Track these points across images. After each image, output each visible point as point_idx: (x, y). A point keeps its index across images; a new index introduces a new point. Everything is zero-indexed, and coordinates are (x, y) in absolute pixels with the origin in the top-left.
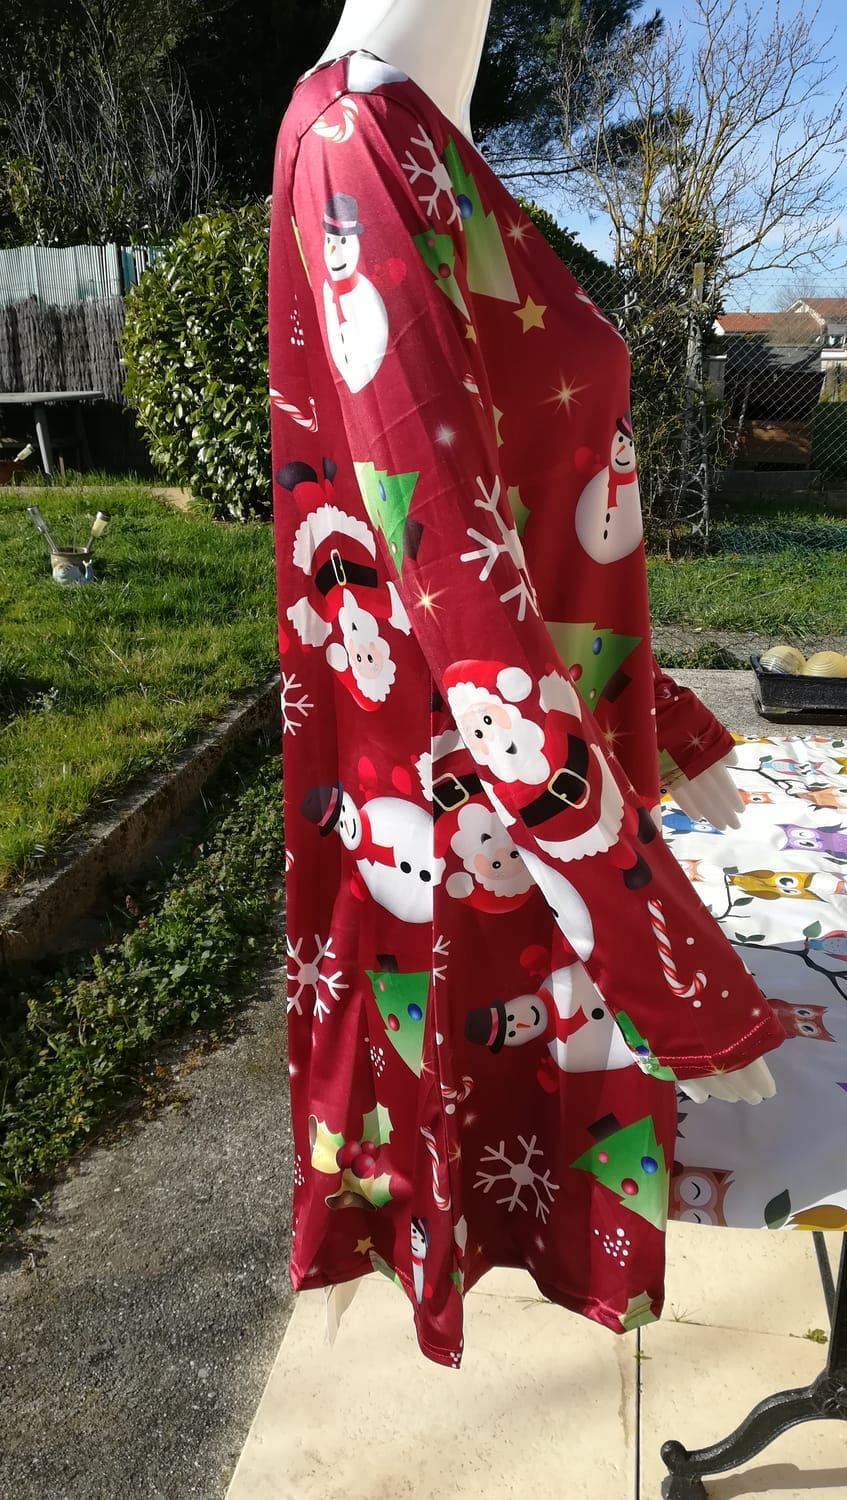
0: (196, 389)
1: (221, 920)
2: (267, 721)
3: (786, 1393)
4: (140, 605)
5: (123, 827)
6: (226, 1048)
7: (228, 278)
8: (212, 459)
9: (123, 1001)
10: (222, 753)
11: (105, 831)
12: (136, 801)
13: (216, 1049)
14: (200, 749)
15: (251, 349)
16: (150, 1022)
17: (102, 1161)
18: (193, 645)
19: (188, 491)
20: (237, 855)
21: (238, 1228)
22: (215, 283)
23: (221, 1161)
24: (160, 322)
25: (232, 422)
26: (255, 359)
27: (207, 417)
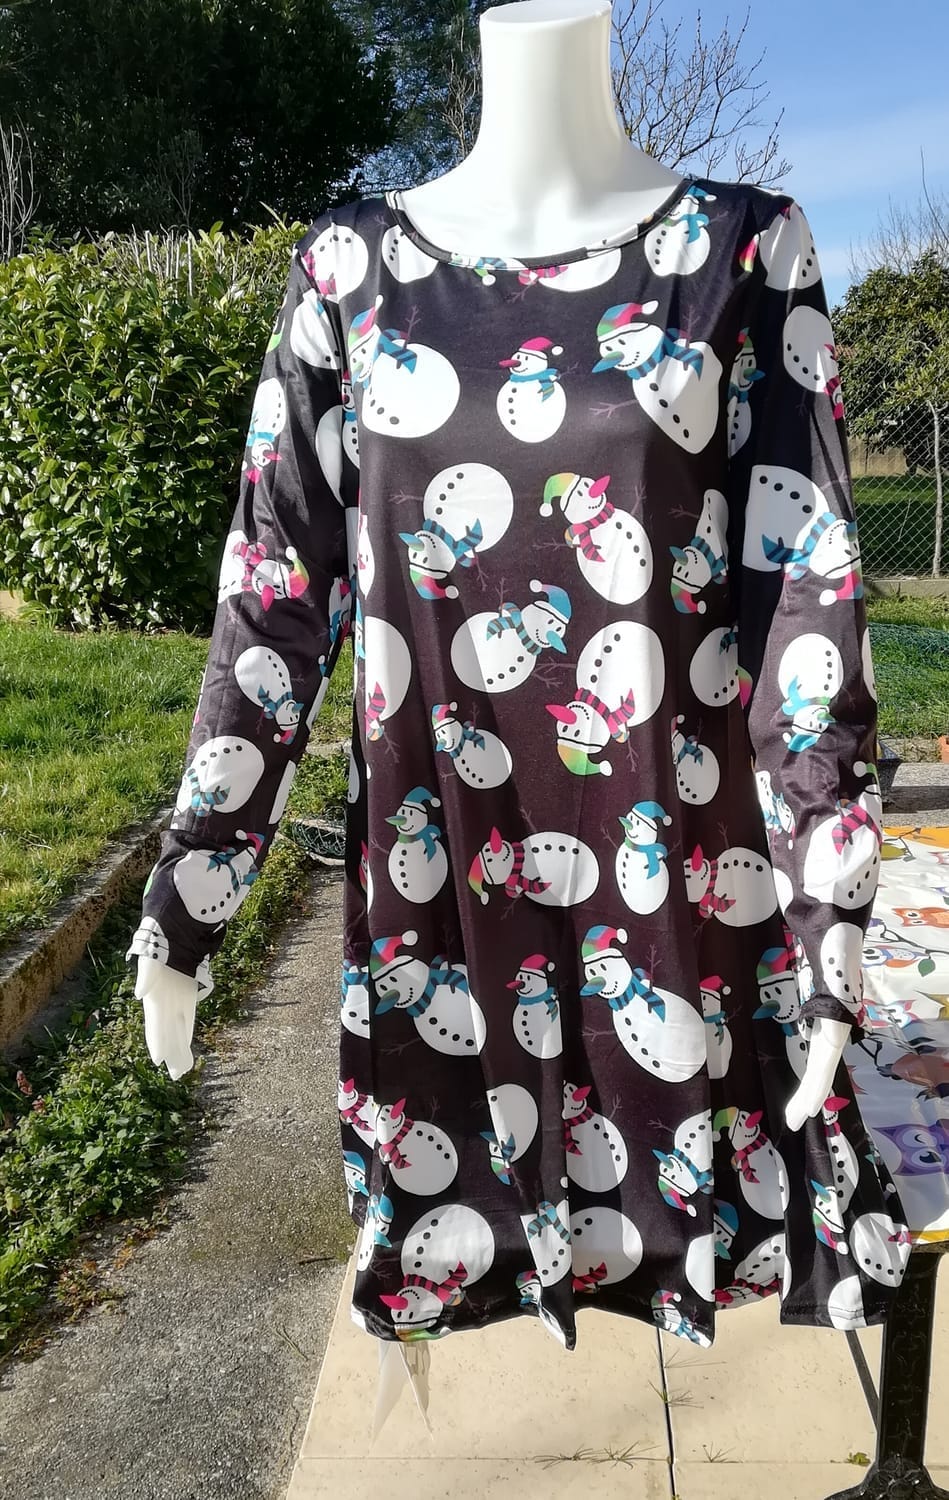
1: (135, 1094)
6: (160, 1237)
7: (63, 332)
8: (50, 554)
10: (107, 905)
12: (10, 964)
13: (146, 1240)
14: (80, 900)
15: (96, 419)
16: (68, 1213)
17: (28, 1374)
19: (19, 594)
21: (206, 1425)
22: (47, 338)
23: (174, 1358)
25: (76, 508)
26: (101, 431)
27: (43, 502)
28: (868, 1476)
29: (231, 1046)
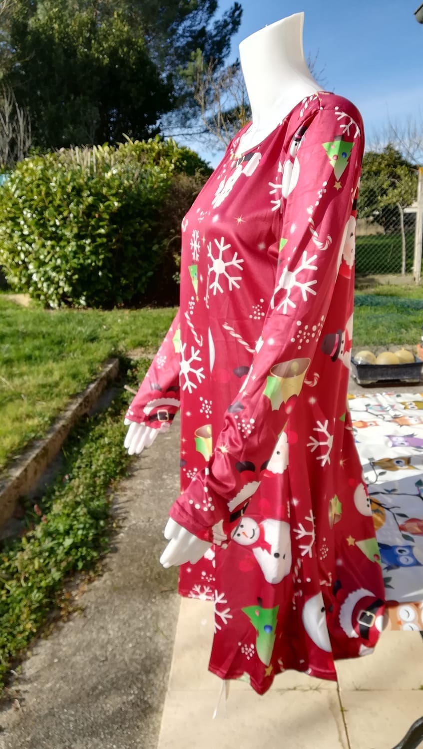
0: (30, 244)
1: (85, 513)
2: (88, 409)
4: (13, 355)
5: (26, 470)
6: (99, 580)
7: (44, 189)
8: (40, 279)
9: (42, 560)
11: (17, 473)
12: (30, 456)
13: (93, 581)
15: (58, 224)
16: (58, 570)
17: (44, 648)
18: (46, 373)
19: (28, 296)
20: (86, 478)
21: (124, 673)
22: (37, 192)
23: (108, 639)
24: (9, 212)
25: (51, 260)
26: (60, 228)
27: (37, 258)
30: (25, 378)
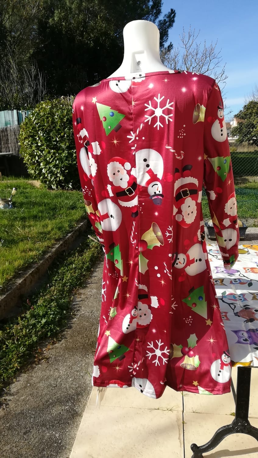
0: (42, 152)
1: (55, 306)
2: (66, 248)
3: (225, 427)
4: (26, 215)
5: (25, 280)
6: (59, 343)
7: (51, 120)
8: (47, 172)
9: (28, 330)
10: (53, 257)
11: (20, 281)
12: (29, 272)
13: (56, 343)
14: (47, 256)
15: (58, 140)
16: (36, 336)
17: (23, 377)
19: (39, 181)
20: (59, 287)
21: (65, 394)
22: (47, 121)
23: (59, 375)
24: (30, 132)
25: (53, 161)
26: (59, 143)
27: (45, 160)
28: (233, 422)
29: (80, 294)
30: (32, 228)
